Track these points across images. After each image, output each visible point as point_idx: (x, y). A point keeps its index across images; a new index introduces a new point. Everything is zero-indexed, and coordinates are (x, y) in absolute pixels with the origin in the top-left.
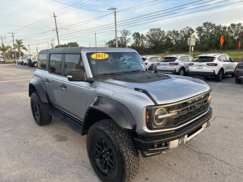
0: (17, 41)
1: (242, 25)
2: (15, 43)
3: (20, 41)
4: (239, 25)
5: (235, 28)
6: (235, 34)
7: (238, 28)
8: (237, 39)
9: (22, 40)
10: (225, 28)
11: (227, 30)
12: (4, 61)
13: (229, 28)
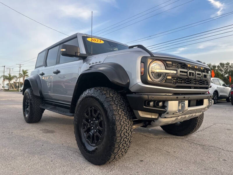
0: (23, 71)
1: (230, 65)
2: (21, 73)
3: (26, 71)
4: (228, 64)
5: (224, 67)
6: (225, 72)
7: (227, 67)
8: (227, 77)
9: (27, 70)
10: (214, 67)
11: (217, 68)
12: (8, 89)
13: (218, 67)
